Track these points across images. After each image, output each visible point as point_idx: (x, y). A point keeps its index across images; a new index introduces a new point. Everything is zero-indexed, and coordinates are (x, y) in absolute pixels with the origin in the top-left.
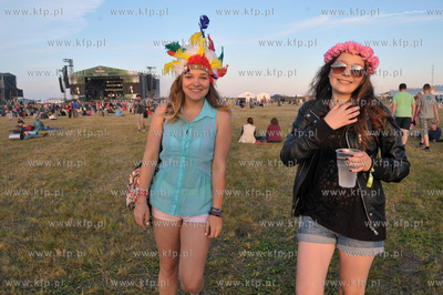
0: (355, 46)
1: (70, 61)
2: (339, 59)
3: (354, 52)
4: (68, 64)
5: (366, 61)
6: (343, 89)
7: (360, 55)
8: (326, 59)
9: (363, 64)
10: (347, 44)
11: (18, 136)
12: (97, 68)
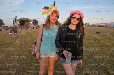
0: (78, 12)
1: (16, 16)
2: (74, 15)
3: (78, 14)
4: (16, 17)
5: (81, 17)
6: (74, 23)
7: (79, 15)
8: (70, 15)
9: (80, 17)
10: (76, 11)
11: (11, 33)
12: (23, 18)
